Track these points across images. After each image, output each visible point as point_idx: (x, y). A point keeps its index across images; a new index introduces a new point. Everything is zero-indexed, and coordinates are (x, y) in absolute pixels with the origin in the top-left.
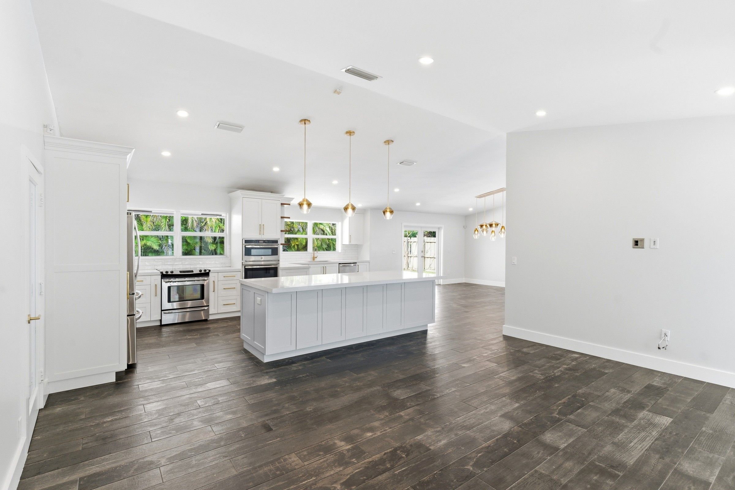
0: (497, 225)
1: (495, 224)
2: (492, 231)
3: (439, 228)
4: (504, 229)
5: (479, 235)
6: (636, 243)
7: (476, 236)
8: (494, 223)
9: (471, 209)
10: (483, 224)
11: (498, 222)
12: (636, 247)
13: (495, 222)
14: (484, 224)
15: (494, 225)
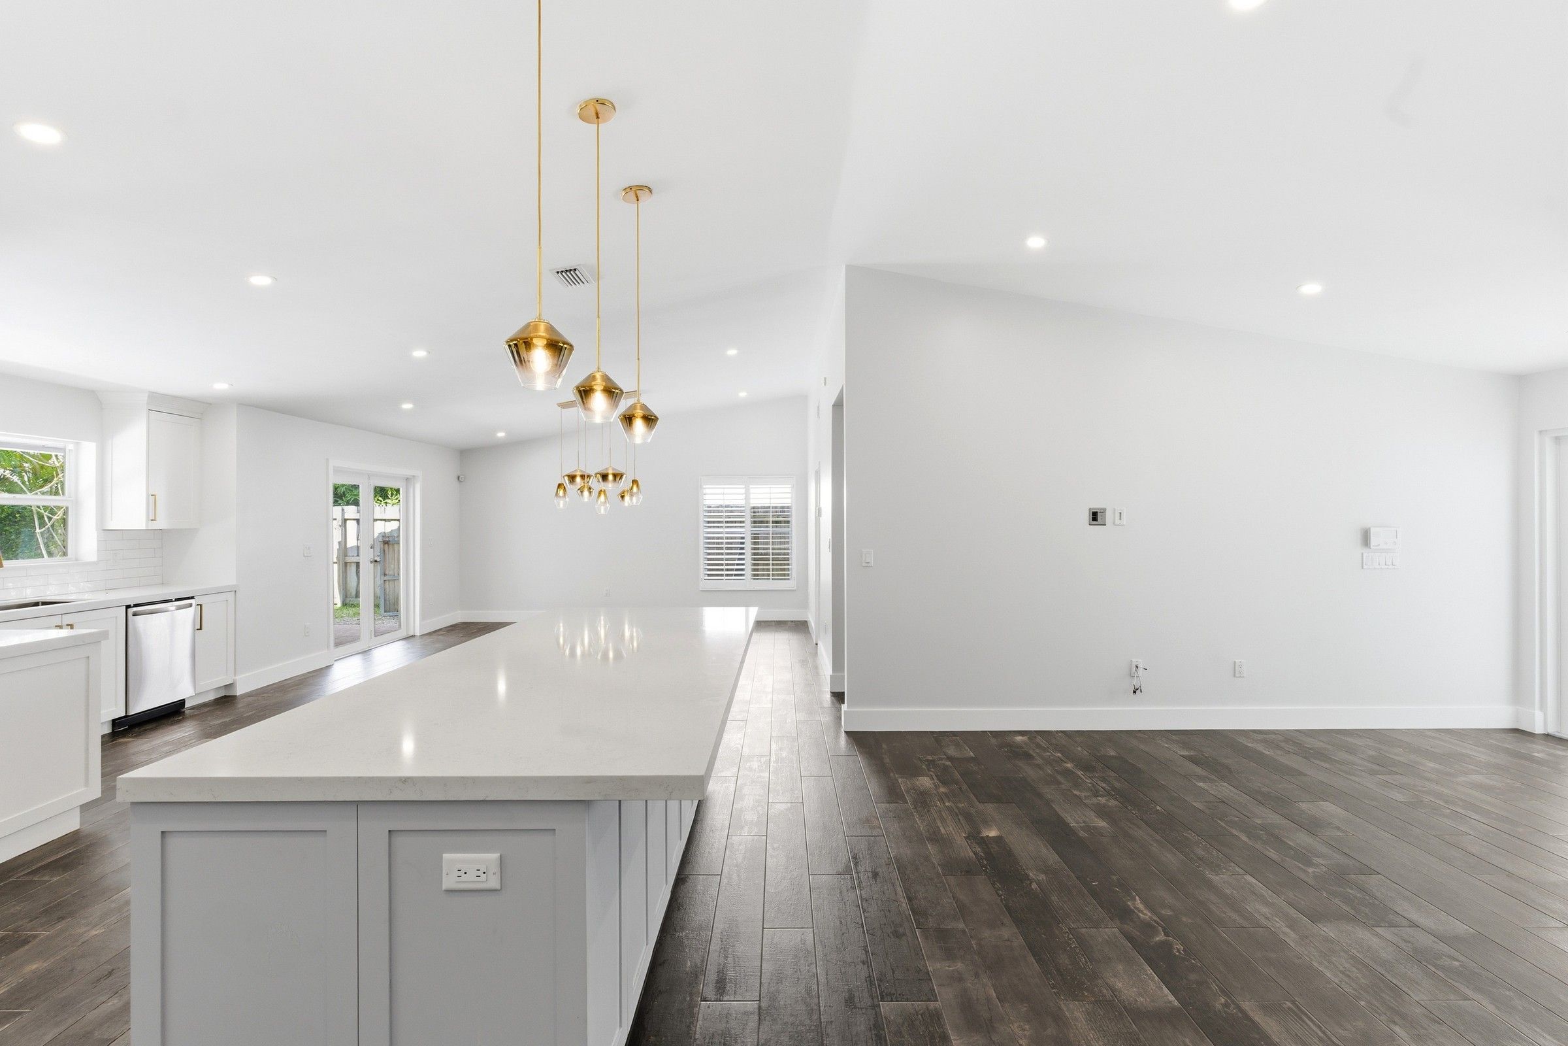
0: (617, 476)
1: (615, 476)
2: (601, 491)
3: (408, 480)
4: (638, 486)
5: (567, 499)
6: (1095, 516)
7: (562, 503)
8: (610, 472)
9: (501, 435)
10: (574, 474)
11: (621, 469)
12: (1095, 522)
13: (613, 469)
14: (578, 473)
15: (611, 477)
